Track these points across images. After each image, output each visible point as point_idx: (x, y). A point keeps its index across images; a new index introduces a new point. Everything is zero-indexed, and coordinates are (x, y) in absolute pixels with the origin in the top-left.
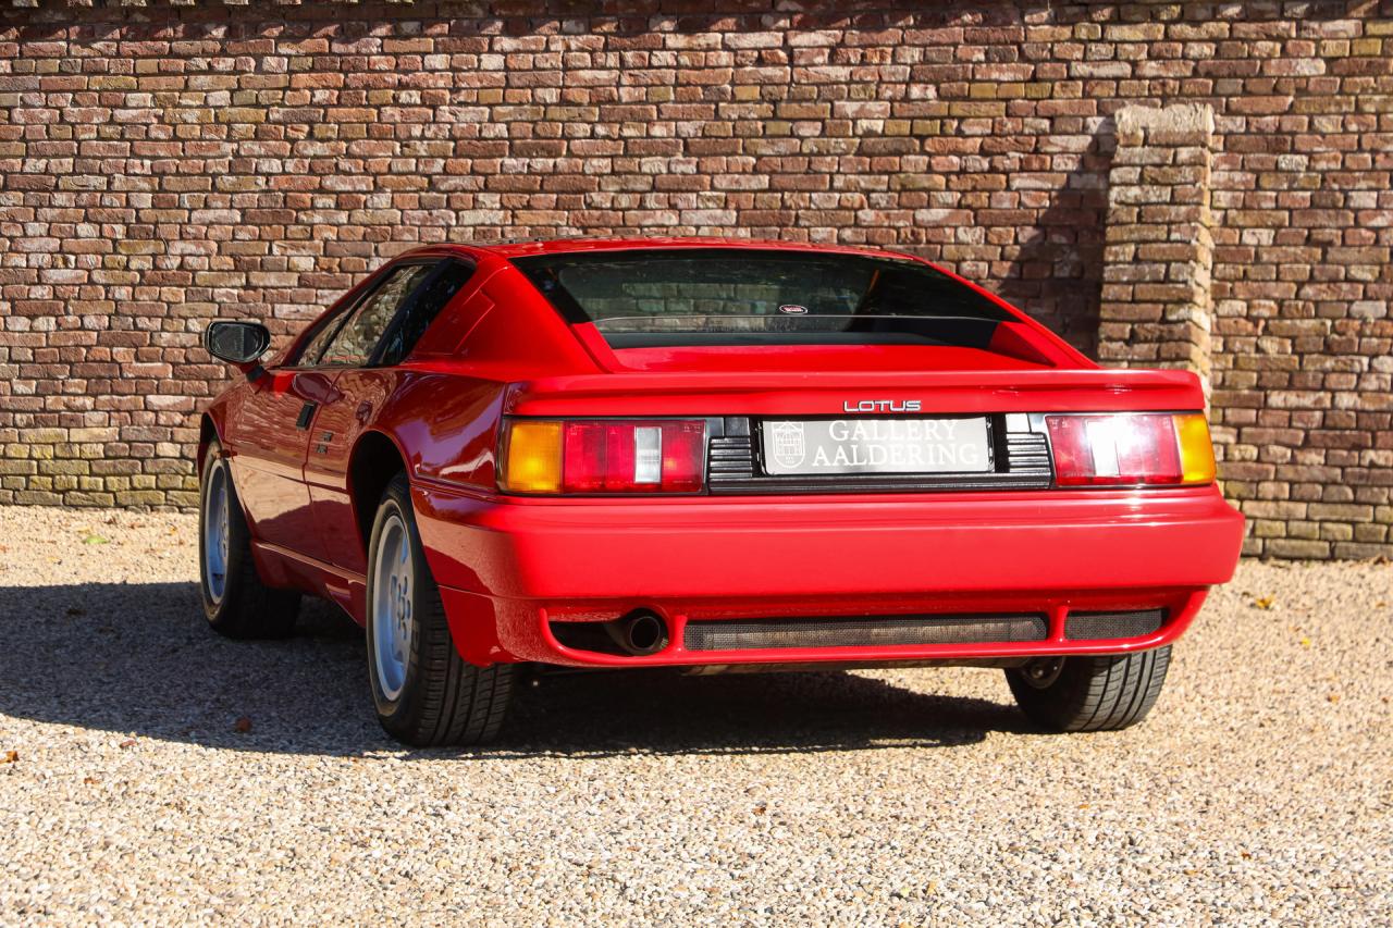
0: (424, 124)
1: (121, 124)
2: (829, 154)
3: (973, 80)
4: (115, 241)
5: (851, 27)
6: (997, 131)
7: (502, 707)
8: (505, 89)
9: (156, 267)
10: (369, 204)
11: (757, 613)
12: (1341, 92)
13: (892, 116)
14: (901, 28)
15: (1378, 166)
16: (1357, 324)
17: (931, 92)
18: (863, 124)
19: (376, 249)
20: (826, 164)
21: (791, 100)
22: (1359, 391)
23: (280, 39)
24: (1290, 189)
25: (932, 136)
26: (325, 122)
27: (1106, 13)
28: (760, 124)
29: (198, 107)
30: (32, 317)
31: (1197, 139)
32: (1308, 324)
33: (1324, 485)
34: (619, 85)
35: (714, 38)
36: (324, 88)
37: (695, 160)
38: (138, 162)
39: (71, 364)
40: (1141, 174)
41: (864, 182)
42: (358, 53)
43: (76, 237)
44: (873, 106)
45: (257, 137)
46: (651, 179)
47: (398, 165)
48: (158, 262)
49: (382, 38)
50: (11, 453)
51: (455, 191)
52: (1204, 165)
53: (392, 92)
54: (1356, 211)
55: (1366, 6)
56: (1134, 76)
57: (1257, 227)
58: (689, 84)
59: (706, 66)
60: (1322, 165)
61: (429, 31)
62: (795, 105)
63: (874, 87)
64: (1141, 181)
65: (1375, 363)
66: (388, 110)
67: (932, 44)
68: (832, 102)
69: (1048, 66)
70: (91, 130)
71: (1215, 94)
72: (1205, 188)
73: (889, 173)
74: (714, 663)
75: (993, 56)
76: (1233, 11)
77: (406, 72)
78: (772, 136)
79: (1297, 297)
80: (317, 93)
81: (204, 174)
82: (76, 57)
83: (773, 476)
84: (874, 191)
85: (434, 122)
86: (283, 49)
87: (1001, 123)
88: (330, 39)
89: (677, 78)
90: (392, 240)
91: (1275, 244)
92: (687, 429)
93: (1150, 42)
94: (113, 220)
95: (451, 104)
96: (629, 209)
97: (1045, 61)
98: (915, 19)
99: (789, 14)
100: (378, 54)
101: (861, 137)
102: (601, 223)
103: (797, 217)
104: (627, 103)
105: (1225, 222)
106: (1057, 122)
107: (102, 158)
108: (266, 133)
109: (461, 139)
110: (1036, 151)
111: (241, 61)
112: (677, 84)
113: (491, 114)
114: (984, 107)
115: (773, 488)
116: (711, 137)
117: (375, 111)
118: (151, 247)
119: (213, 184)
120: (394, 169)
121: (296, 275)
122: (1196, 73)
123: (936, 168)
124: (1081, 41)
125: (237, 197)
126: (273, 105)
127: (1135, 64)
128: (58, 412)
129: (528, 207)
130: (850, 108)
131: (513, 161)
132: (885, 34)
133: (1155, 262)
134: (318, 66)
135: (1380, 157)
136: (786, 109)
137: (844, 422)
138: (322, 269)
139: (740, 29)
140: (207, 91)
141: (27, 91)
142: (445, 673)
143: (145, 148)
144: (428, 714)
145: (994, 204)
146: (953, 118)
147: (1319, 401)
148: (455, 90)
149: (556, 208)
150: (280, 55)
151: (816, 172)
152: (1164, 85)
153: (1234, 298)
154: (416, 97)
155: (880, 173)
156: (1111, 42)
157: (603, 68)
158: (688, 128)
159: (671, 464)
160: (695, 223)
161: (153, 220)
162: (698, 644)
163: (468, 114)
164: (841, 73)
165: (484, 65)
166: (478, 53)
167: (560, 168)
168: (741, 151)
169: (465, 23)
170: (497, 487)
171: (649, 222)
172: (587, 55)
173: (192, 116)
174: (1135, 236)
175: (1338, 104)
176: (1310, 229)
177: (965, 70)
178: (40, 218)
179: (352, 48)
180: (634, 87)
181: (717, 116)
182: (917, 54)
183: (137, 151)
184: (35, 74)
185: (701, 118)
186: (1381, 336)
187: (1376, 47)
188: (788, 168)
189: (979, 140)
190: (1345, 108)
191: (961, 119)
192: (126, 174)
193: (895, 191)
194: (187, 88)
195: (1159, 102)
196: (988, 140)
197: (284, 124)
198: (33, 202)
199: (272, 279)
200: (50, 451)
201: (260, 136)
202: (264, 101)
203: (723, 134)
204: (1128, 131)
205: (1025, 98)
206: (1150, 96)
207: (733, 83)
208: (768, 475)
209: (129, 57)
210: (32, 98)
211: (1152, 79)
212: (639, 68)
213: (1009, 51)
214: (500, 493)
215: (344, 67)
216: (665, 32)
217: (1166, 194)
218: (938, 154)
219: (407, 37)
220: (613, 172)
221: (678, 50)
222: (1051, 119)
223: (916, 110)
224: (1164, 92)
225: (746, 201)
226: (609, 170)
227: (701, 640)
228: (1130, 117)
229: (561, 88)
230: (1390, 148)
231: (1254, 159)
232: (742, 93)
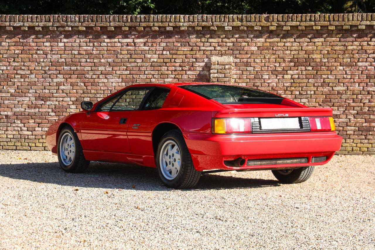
0: (44, 58)
2: (144, 66)
3: (178, 50)
5: (149, 38)
6: (183, 61)
8: (64, 51)
10: (29, 77)
12: (261, 54)
13: (159, 58)
14: (161, 38)
15: (269, 69)
17: (168, 53)
18: (152, 60)
19: (31, 88)
20: (143, 69)
21: (135, 54)
23: (6, 38)
24: (250, 74)
25: (168, 62)
26: (18, 58)
27: (209, 36)
28: (127, 59)
31: (229, 64)
34: (93, 50)
35: (116, 40)
36: (18, 50)
37: (112, 67)
40: (218, 71)
41: (152, 72)
42: (27, 42)
44: (155, 56)
46: (101, 72)
47: (37, 68)
49: (33, 38)
51: (52, 74)
52: (231, 69)
53: (35, 51)
54: (264, 79)
55: (266, 36)
56: (215, 50)
57: (242, 83)
58: (110, 50)
59: (114, 46)
60: (257, 69)
61: (45, 37)
62: (136, 55)
63: (154, 51)
64: (218, 72)
66: (35, 55)
67: (168, 42)
68: (144, 55)
69: (195, 47)
71: (233, 54)
72: (232, 74)
73: (158, 71)
75: (182, 45)
76: (237, 36)
77: (39, 46)
78: (130, 62)
80: (16, 51)
83: (264, 130)
84: (154, 75)
85: (46, 58)
86: (7, 41)
87: (184, 60)
88: (19, 39)
89: (107, 49)
90: (35, 85)
93: (218, 42)
95: (51, 54)
96: (95, 78)
97: (194, 46)
98: (164, 37)
99: (135, 35)
100: (32, 42)
101: (151, 62)
102: (88, 81)
103: (136, 80)
104: (95, 54)
105: (235, 81)
106: (197, 60)
108: (2, 60)
109: (53, 62)
112: (107, 50)
113: (61, 56)
114: (180, 56)
115: (263, 132)
116: (115, 62)
117: (31, 56)
120: (36, 69)
121: (10, 94)
122: (228, 49)
123: (169, 70)
124: (202, 42)
126: (4, 54)
127: (215, 47)
129: (70, 78)
130: (149, 56)
131: (66, 67)
132: (157, 40)
134: (16, 45)
136: (133, 56)
138: (17, 92)
139: (123, 38)
145: (183, 78)
146: (173, 58)
148: (52, 51)
149: (77, 78)
150: (6, 42)
151: (141, 70)
152: (221, 52)
154: (42, 52)
155: (156, 71)
156: (209, 42)
157: (89, 46)
158: (110, 60)
160: (112, 81)
163: (55, 57)
164: (147, 48)
165: (59, 45)
166: (58, 42)
167: (78, 69)
168: (123, 65)
169: (54, 35)
171: (100, 81)
172: (85, 43)
175: (260, 56)
176: (254, 83)
177: (176, 48)
179: (25, 41)
180: (97, 51)
181: (117, 58)
182: (165, 44)
185: (113, 58)
187: (268, 44)
188: (134, 69)
189: (179, 63)
190: (262, 57)
191: (175, 59)
193: (160, 75)
195: (220, 55)
196: (181, 63)
197: (7, 58)
199: (4, 95)
203: (118, 62)
204: (214, 62)
205: (190, 54)
206: (218, 54)
207: (121, 50)
208: (262, 130)
211: (218, 50)
212: (98, 46)
213: (186, 44)
214: (213, 134)
215: (23, 45)
216: (104, 38)
217: (223, 75)
218: (170, 66)
219: (40, 38)
220: (91, 70)
221: (107, 42)
222: (196, 59)
223: (164, 57)
224: (222, 53)
225: (124, 77)
226: (90, 70)
228: (214, 59)
229: (78, 51)
230: (272, 66)
231: (242, 68)
232: (123, 52)
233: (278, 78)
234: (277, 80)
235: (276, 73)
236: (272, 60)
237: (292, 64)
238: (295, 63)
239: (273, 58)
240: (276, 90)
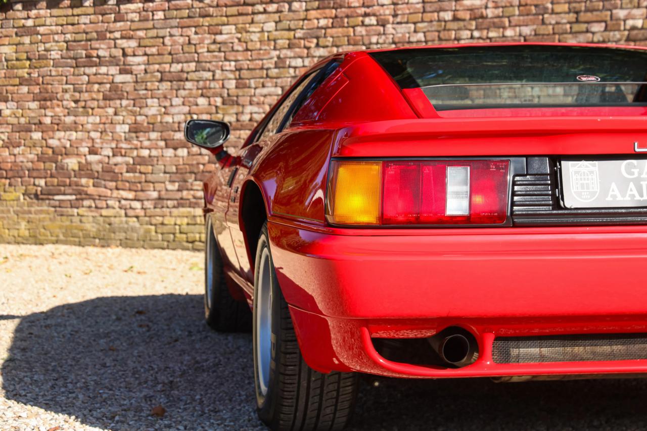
0: (378, 35)
1: (219, 43)
2: (609, 41)
4: (217, 107)
7: (346, 404)
8: (422, 13)
9: (238, 120)
11: (559, 330)
18: (630, 23)
21: (587, 10)
26: (325, 37)
28: (568, 26)
29: (259, 32)
30: (175, 149)
34: (486, 7)
36: (325, 18)
38: (227, 63)
39: (195, 173)
43: (197, 105)
44: (636, 12)
45: (290, 47)
48: (239, 118)
50: (166, 222)
53: (361, 19)
58: (526, 5)
62: (589, 14)
66: (358, 29)
68: (611, 10)
70: (204, 47)
74: (520, 375)
77: (368, 7)
78: (576, 33)
80: (321, 21)
81: (262, 68)
82: (196, 8)
83: (571, 209)
85: (384, 34)
89: (520, 1)
92: (493, 168)
94: (215, 95)
95: (393, 23)
101: (628, 30)
104: (491, 18)
107: (210, 62)
108: (294, 44)
109: (399, 42)
111: (281, 6)
112: (520, 5)
113: (415, 28)
115: (571, 220)
116: (539, 35)
118: (234, 109)
119: (267, 74)
125: (279, 81)
126: (298, 29)
128: (188, 199)
130: (621, 14)
134: (321, 6)
136: (583, 17)
137: (634, 162)
140: (263, 23)
141: (172, 27)
142: (297, 377)
143: (231, 56)
144: (285, 409)
148: (395, 15)
154: (373, 20)
158: (526, 30)
159: (479, 199)
161: (236, 94)
162: (505, 358)
163: (402, 29)
165: (411, 1)
170: (326, 220)
173: (255, 37)
178: (179, 95)
180: (495, 8)
181: (543, 22)
183: (227, 57)
184: (176, 18)
185: (534, 24)
192: (222, 70)
194: (252, 22)
197: (304, 39)
198: (175, 87)
200: (185, 221)
201: (291, 46)
202: (292, 27)
203: (547, 33)
207: (552, 3)
208: (566, 208)
209: (222, 6)
210: (175, 31)
214: (328, 225)
215: (335, 6)
227: (508, 354)
229: (454, 11)
232: (558, 8)
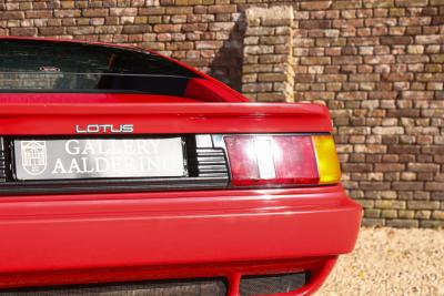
2: (108, 33)
6: (189, 21)
13: (138, 15)
15: (373, 34)
16: (364, 111)
17: (157, 3)
18: (124, 19)
20: (107, 38)
21: (89, 8)
22: (366, 144)
24: (331, 46)
25: (157, 24)
28: (74, 20)
31: (286, 23)
32: (341, 112)
33: (350, 190)
34: (6, 2)
40: (259, 40)
44: (129, 10)
52: (289, 35)
54: (363, 56)
57: (315, 65)
58: (40, 1)
60: (346, 34)
62: (91, 11)
63: (129, 1)
65: (374, 130)
68: (109, 8)
71: (294, 1)
72: (290, 47)
73: (137, 42)
78: (80, 26)
79: (335, 99)
83: (22, 181)
87: (191, 17)
91: (325, 73)
101: (123, 25)
104: (10, 11)
105: (300, 63)
106: (218, 16)
110: (208, 30)
112: (34, 1)
114: (182, 9)
116: (51, 26)
123: (160, 40)
130: (118, 11)
133: (266, 82)
135: (374, 30)
136: (86, 12)
137: (76, 141)
145: (188, 57)
146: (168, 15)
147: (347, 149)
153: (305, 99)
155: (133, 42)
158: (40, 22)
168: (65, 33)
174: (257, 70)
175: (354, 4)
176: (341, 66)
180: (13, 3)
181: (54, 16)
185: (46, 17)
186: (376, 117)
189: (180, 26)
190: (357, 6)
191: (171, 15)
195: (267, 5)
196: (185, 25)
203: (57, 25)
204: (252, 20)
205: (202, 5)
206: (263, 2)
217: (271, 49)
218: (161, 33)
222: (215, 15)
223: (150, 11)
224: (269, 1)
228: (253, 13)
230: (380, 25)
231: (313, 32)
232: (66, 5)
233: (395, 52)
234: (391, 57)
235: (390, 41)
236: (381, 13)
237: (426, 20)
238: (432, 16)
239: (383, 8)
240: (389, 82)
